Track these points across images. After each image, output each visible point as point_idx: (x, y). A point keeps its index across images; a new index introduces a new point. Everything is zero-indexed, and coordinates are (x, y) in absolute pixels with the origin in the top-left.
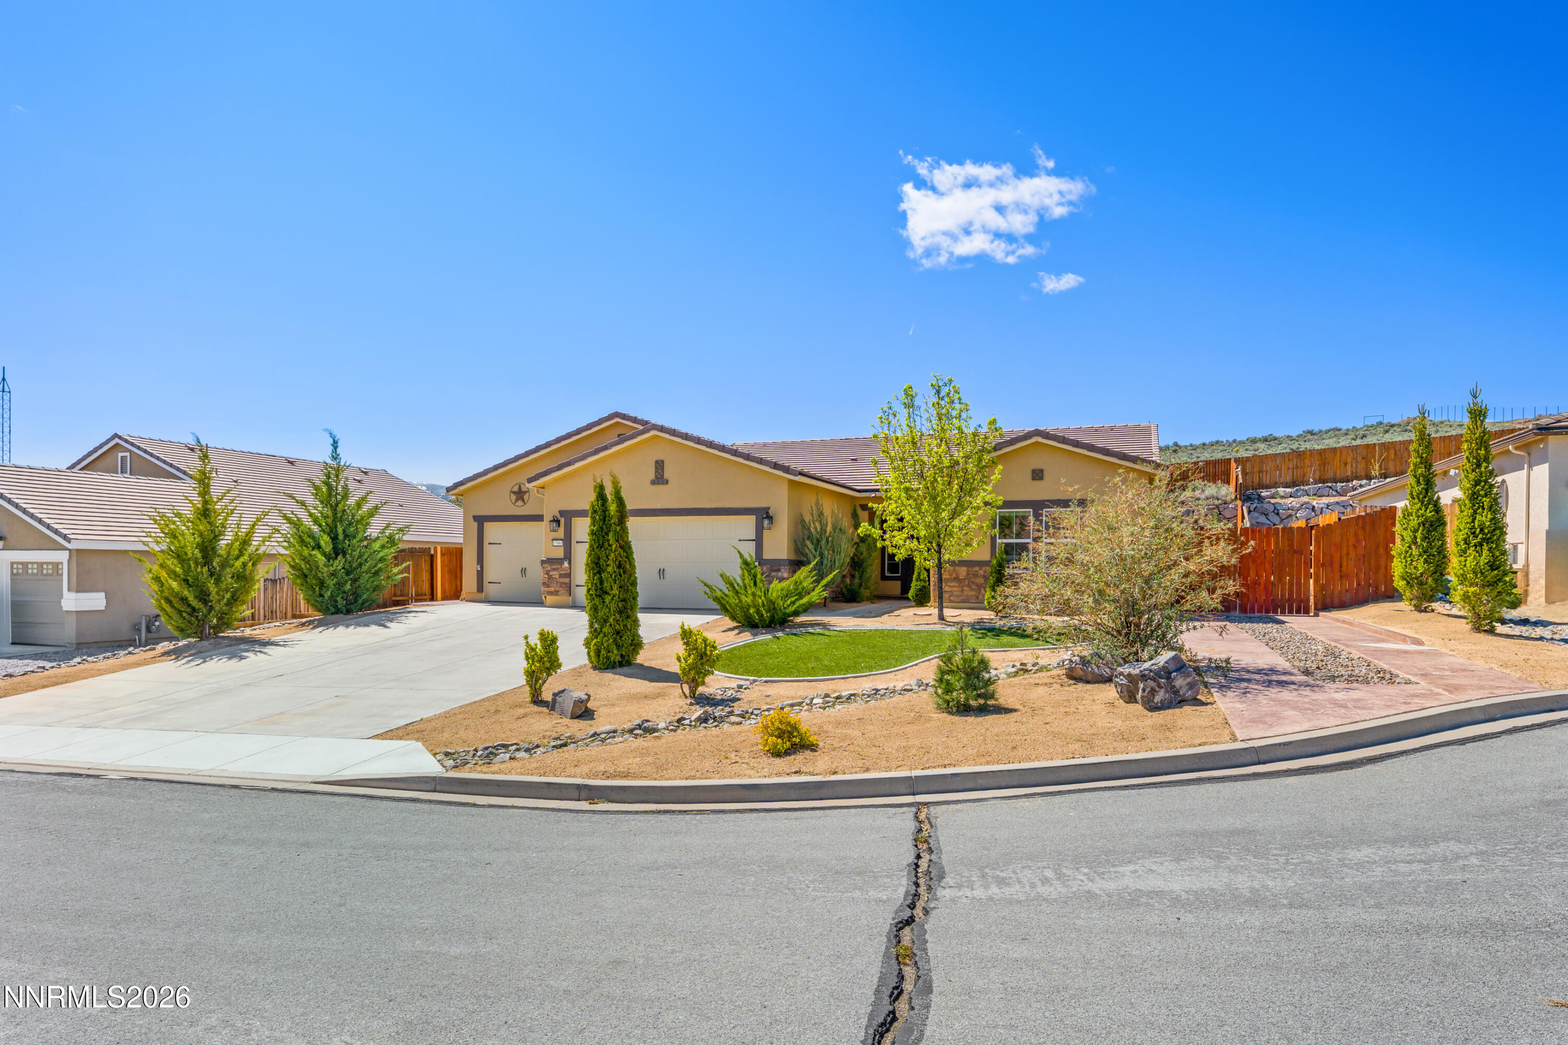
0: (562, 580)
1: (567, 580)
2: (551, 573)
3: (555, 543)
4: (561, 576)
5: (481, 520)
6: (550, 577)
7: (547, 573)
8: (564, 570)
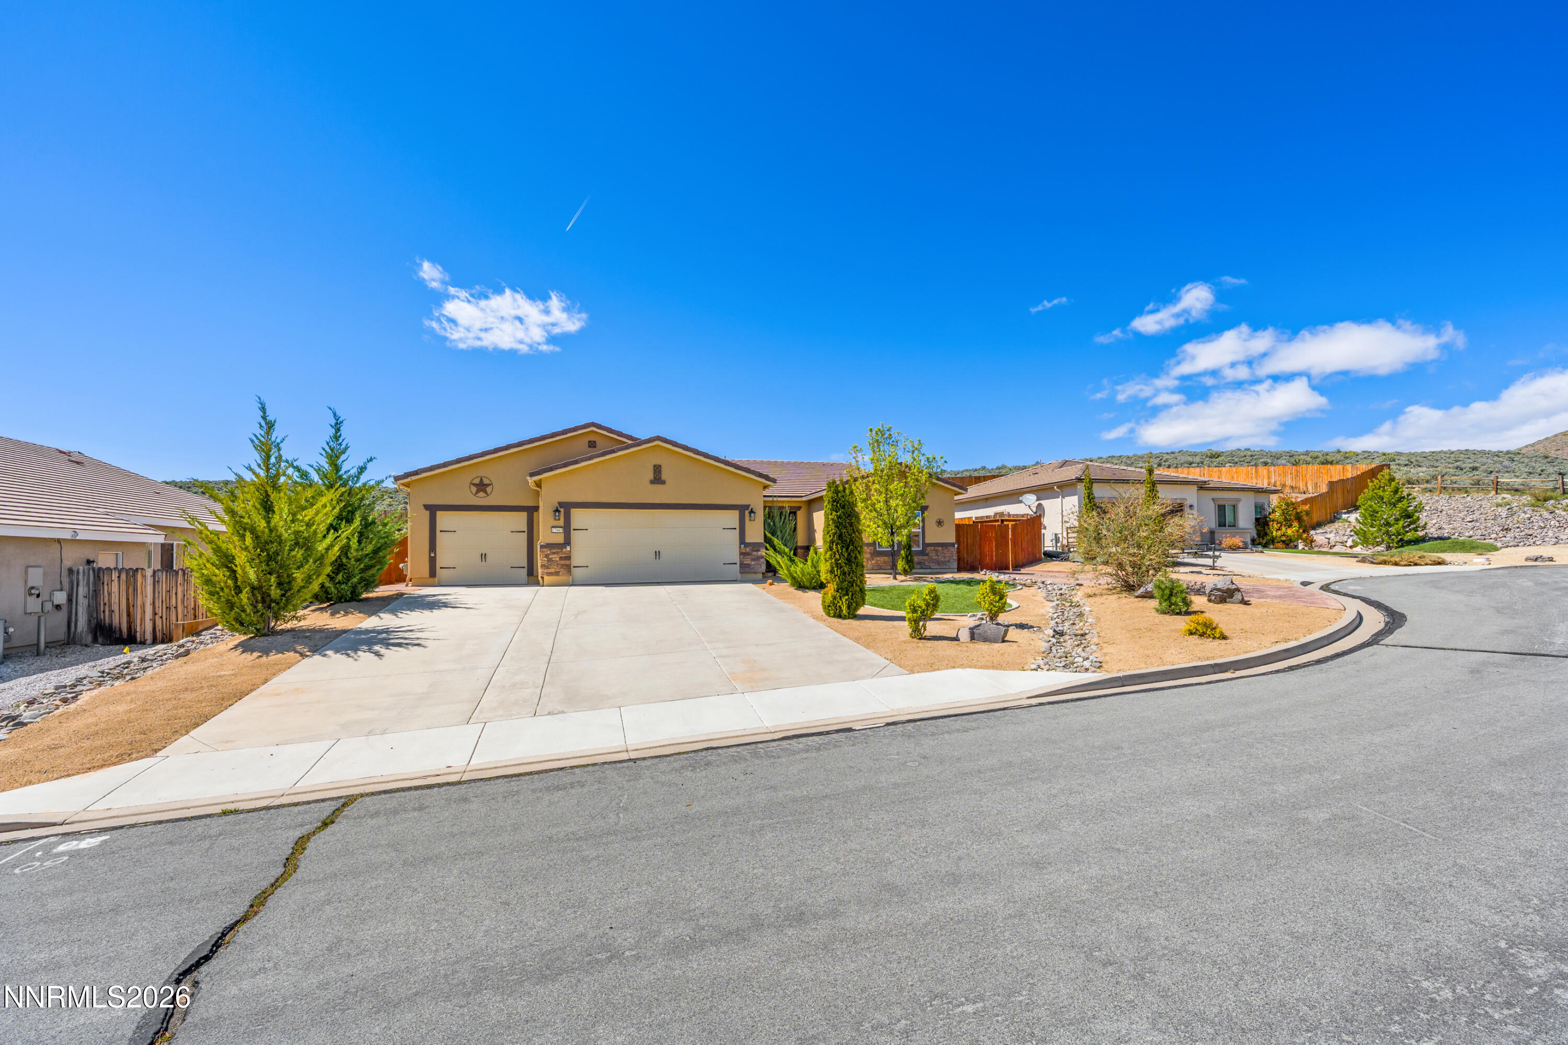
0: (562, 562)
1: (567, 562)
2: (550, 557)
3: (554, 530)
4: (561, 558)
5: (433, 510)
6: (550, 560)
7: (547, 556)
8: (565, 553)
